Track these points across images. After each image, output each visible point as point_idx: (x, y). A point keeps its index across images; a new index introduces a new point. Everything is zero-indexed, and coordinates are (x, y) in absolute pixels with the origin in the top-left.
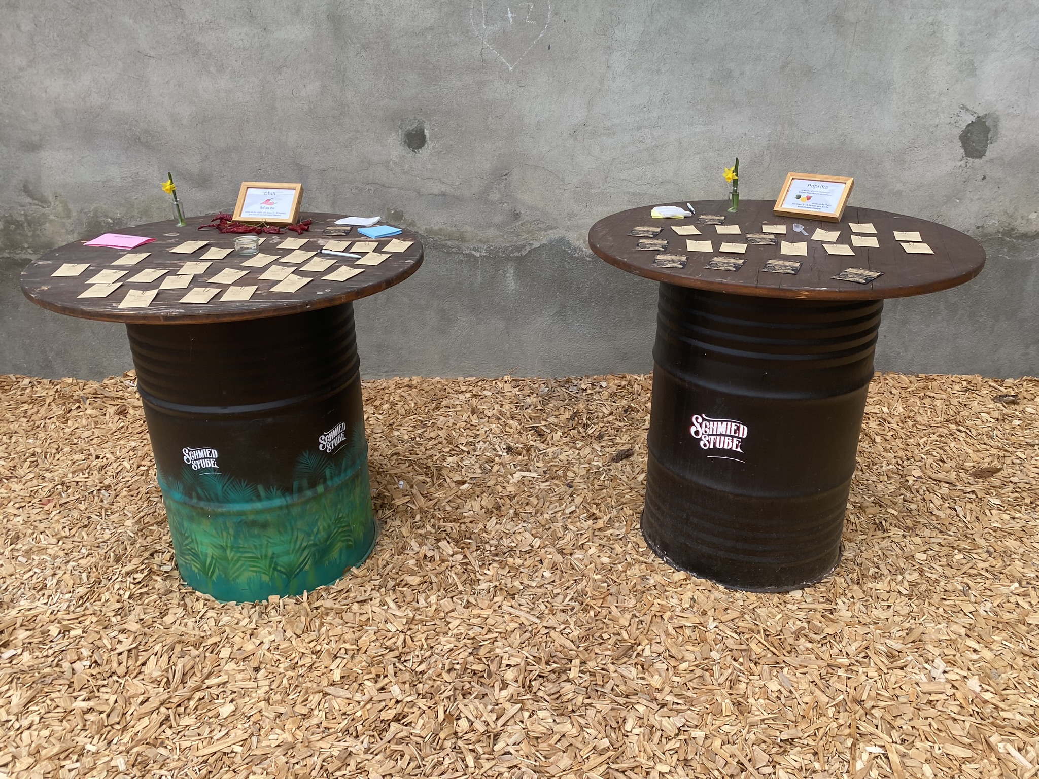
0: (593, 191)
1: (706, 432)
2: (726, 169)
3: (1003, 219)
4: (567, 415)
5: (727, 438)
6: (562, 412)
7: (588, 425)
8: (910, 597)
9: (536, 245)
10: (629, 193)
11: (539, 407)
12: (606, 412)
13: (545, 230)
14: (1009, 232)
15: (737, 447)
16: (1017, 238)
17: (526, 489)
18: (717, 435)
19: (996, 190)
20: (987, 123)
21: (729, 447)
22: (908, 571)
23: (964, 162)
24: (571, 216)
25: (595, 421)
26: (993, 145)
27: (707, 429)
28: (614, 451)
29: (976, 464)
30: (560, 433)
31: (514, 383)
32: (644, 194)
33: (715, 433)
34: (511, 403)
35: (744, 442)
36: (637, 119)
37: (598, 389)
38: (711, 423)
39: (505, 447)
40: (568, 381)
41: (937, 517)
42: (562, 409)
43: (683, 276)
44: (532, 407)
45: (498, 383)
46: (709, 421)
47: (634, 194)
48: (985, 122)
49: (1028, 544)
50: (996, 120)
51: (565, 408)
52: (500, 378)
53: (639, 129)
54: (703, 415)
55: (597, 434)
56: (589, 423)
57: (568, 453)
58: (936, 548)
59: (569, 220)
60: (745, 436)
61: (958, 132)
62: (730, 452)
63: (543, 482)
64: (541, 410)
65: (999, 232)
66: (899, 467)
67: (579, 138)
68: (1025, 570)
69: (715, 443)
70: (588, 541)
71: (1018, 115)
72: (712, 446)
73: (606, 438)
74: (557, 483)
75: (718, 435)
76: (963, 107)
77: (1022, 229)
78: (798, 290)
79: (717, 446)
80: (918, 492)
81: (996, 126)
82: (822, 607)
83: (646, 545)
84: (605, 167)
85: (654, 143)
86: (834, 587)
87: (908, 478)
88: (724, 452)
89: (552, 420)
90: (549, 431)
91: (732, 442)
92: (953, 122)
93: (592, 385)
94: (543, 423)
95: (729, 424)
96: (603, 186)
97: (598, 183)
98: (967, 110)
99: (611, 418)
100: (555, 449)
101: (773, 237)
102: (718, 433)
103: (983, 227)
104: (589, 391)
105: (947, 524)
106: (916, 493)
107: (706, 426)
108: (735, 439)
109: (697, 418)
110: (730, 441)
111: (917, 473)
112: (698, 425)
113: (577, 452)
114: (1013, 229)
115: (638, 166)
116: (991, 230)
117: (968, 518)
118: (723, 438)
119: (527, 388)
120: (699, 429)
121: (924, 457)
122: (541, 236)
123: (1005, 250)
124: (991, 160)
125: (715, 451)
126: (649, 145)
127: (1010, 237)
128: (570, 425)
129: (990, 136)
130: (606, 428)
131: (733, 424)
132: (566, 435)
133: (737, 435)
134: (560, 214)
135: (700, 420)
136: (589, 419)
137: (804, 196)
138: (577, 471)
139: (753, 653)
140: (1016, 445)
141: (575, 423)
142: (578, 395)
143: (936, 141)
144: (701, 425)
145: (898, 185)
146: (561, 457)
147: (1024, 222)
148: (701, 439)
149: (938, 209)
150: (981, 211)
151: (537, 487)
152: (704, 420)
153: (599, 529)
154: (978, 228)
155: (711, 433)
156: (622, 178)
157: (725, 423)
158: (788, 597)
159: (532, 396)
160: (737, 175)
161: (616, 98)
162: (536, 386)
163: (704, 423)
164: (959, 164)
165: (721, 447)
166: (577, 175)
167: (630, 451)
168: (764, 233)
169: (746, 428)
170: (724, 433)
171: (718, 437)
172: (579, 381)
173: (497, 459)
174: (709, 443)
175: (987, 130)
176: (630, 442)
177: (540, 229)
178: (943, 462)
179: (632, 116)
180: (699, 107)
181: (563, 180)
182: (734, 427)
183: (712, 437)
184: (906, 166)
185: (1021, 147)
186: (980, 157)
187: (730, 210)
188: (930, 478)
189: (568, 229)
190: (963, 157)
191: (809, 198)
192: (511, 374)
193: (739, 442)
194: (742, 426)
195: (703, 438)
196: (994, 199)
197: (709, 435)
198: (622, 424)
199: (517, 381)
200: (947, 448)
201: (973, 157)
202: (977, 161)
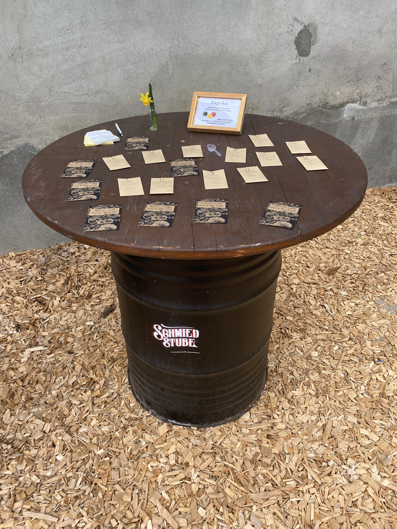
0: (43, 104)
1: (166, 336)
2: (142, 95)
3: (322, 97)
4: (62, 281)
5: (183, 339)
6: (58, 278)
7: (79, 287)
8: (317, 396)
9: (6, 152)
10: (72, 103)
11: (40, 278)
12: (92, 271)
13: (10, 140)
14: (325, 105)
15: (192, 344)
16: (329, 109)
17: (35, 366)
18: (175, 338)
19: (317, 78)
20: (310, 30)
21: (186, 345)
22: (311, 372)
23: (298, 60)
24: (29, 125)
25: (84, 281)
26: (314, 46)
27: (166, 334)
28: (101, 308)
29: (326, 265)
30: (58, 299)
31: (17, 258)
32: (85, 103)
33: (173, 336)
34: (17, 278)
35: (197, 341)
36: (64, 40)
37: (83, 251)
38: (170, 330)
39: (14, 326)
40: (60, 248)
41: (315, 315)
42: (57, 276)
43: (118, 244)
44: (34, 279)
45: (5, 260)
46: (167, 329)
47: (77, 104)
48: (309, 30)
49: (370, 324)
50: (315, 28)
51: (60, 274)
52: (6, 255)
53: (68, 49)
54: (162, 325)
55: (87, 293)
56: (80, 284)
57: (66, 318)
58: (321, 343)
59: (29, 129)
60: (198, 336)
61: (293, 38)
62: (188, 348)
63: (49, 354)
64: (41, 280)
65: (319, 106)
66: (285, 278)
67: (19, 60)
68: (374, 348)
69: (175, 343)
70: (90, 414)
71: (327, 24)
72: (173, 345)
73: (94, 296)
74: (60, 352)
75: (177, 338)
76: (296, 19)
77: (332, 103)
78: (235, 250)
79: (177, 345)
80: (300, 296)
81: (315, 32)
82: (265, 426)
83: (135, 400)
84: (48, 84)
85: (83, 61)
86: (269, 402)
87: (292, 286)
88: (182, 348)
89: (51, 287)
90: (49, 299)
91: (188, 341)
92: (290, 31)
93: (78, 248)
94: (44, 293)
95: (184, 330)
96: (50, 99)
97: (45, 97)
98: (298, 21)
99: (96, 276)
100: (56, 315)
101: (193, 163)
102: (176, 336)
103: (311, 103)
104: (77, 254)
105: (322, 320)
106: (299, 298)
107: (166, 332)
108: (190, 340)
109: (157, 327)
110: (186, 341)
111: (296, 281)
112: (159, 332)
113: (73, 315)
114: (327, 103)
115: (74, 81)
116: (315, 105)
117: (334, 313)
118: (180, 339)
119: (28, 261)
120: (160, 334)
121: (297, 265)
122: (8, 144)
123: (323, 117)
124: (314, 57)
125: (175, 348)
126: (79, 63)
127: (326, 108)
128: (65, 289)
129: (312, 40)
130: (93, 287)
131: (187, 330)
132: (63, 299)
133: (191, 336)
134: (19, 125)
135: (160, 328)
136: (79, 281)
137: (210, 112)
138: (75, 335)
139: (229, 498)
140: (343, 244)
141: (69, 286)
142: (69, 259)
143: (280, 45)
144: (161, 331)
145: (260, 80)
146: (61, 323)
147: (333, 98)
148: (163, 341)
149: (285, 95)
150: (309, 93)
151: (44, 361)
152: (163, 328)
153: (97, 396)
154: (308, 104)
155: (170, 336)
156: (64, 91)
157: (180, 330)
158: (241, 421)
159: (33, 269)
160: (152, 99)
161: (42, 22)
162: (36, 257)
163: (164, 330)
164: (295, 61)
165: (180, 345)
166: (25, 92)
167: (113, 306)
168: (185, 159)
169: (198, 331)
170: (181, 336)
171: (177, 339)
172: (68, 247)
173: (9, 338)
174: (170, 343)
175: (310, 36)
176: (112, 297)
177: (6, 139)
178: (308, 267)
179: (59, 38)
180: (112, 27)
181: (14, 97)
182: (188, 331)
183: (172, 340)
184: (263, 65)
185: (330, 47)
186: (307, 56)
187: (152, 128)
188: (304, 282)
189: (30, 136)
190: (297, 56)
191: (214, 114)
192: (14, 250)
193: (194, 341)
194: (194, 331)
195: (164, 340)
196: (316, 84)
197: (169, 338)
198: (104, 280)
199: (20, 255)
200: (308, 255)
201: (303, 56)
202: (305, 58)
